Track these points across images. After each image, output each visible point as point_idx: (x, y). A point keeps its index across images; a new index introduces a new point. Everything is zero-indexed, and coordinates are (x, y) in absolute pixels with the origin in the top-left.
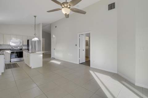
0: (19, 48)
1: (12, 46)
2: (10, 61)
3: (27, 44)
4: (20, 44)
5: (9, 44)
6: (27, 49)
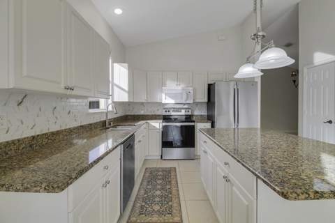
0: (183, 112)
1: (166, 107)
2: (162, 157)
3: (206, 100)
4: (187, 99)
5: (158, 101)
6: (208, 116)
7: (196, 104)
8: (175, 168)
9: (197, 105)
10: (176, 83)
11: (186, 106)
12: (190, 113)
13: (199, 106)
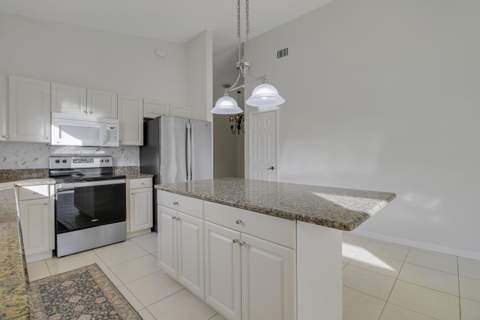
0: (97, 163)
1: (57, 152)
2: (55, 252)
3: (140, 142)
4: (108, 139)
5: (41, 139)
6: (141, 167)
7: (123, 148)
8: (96, 265)
9: (123, 150)
10: (83, 109)
11: (102, 152)
12: (110, 164)
13: (125, 152)
